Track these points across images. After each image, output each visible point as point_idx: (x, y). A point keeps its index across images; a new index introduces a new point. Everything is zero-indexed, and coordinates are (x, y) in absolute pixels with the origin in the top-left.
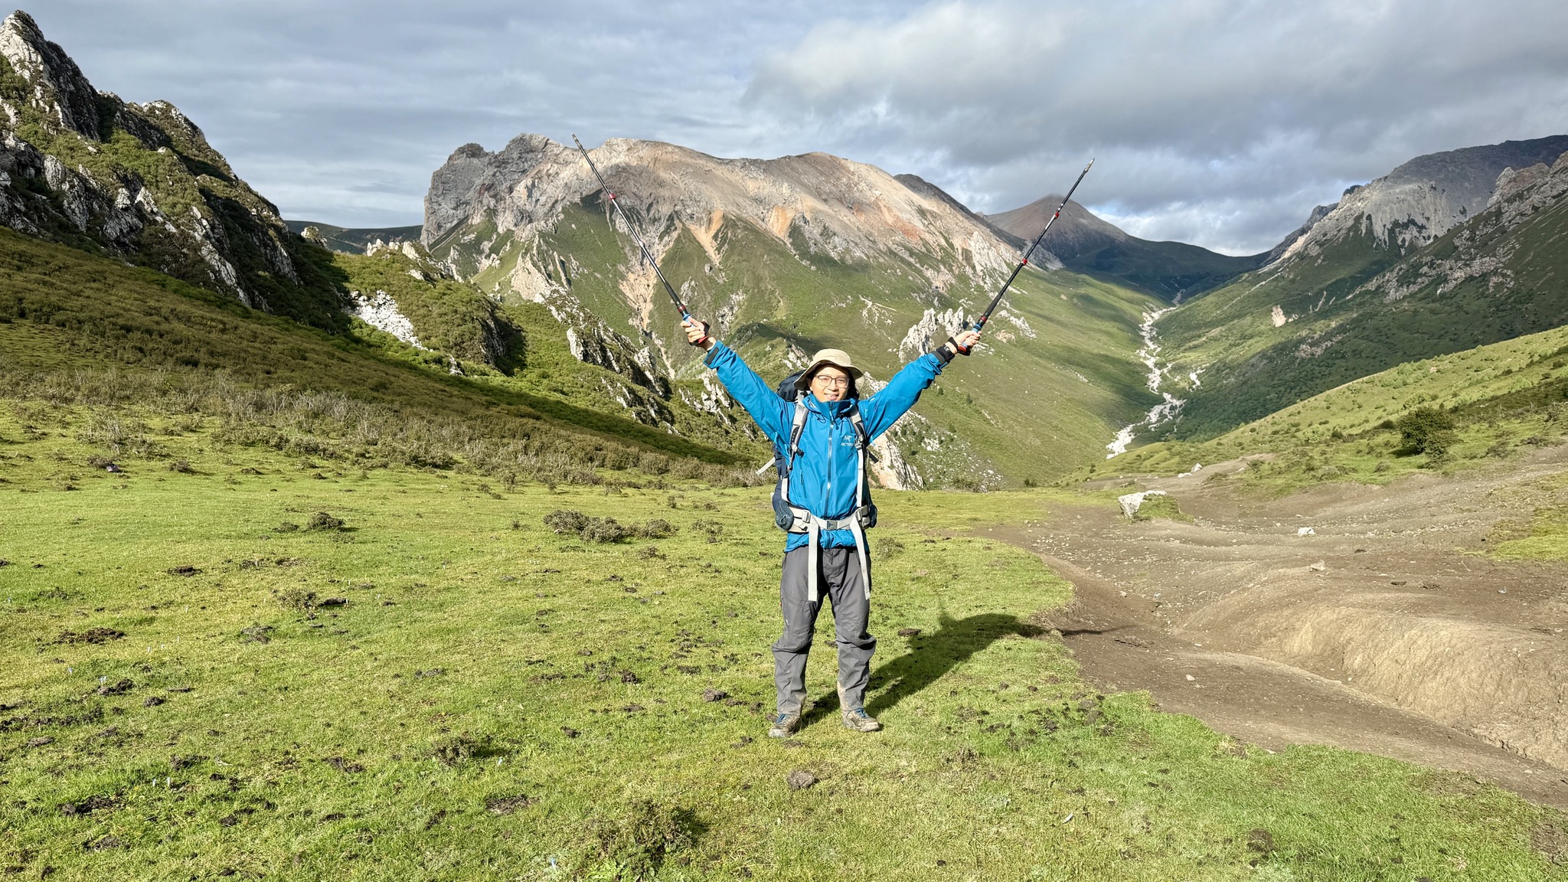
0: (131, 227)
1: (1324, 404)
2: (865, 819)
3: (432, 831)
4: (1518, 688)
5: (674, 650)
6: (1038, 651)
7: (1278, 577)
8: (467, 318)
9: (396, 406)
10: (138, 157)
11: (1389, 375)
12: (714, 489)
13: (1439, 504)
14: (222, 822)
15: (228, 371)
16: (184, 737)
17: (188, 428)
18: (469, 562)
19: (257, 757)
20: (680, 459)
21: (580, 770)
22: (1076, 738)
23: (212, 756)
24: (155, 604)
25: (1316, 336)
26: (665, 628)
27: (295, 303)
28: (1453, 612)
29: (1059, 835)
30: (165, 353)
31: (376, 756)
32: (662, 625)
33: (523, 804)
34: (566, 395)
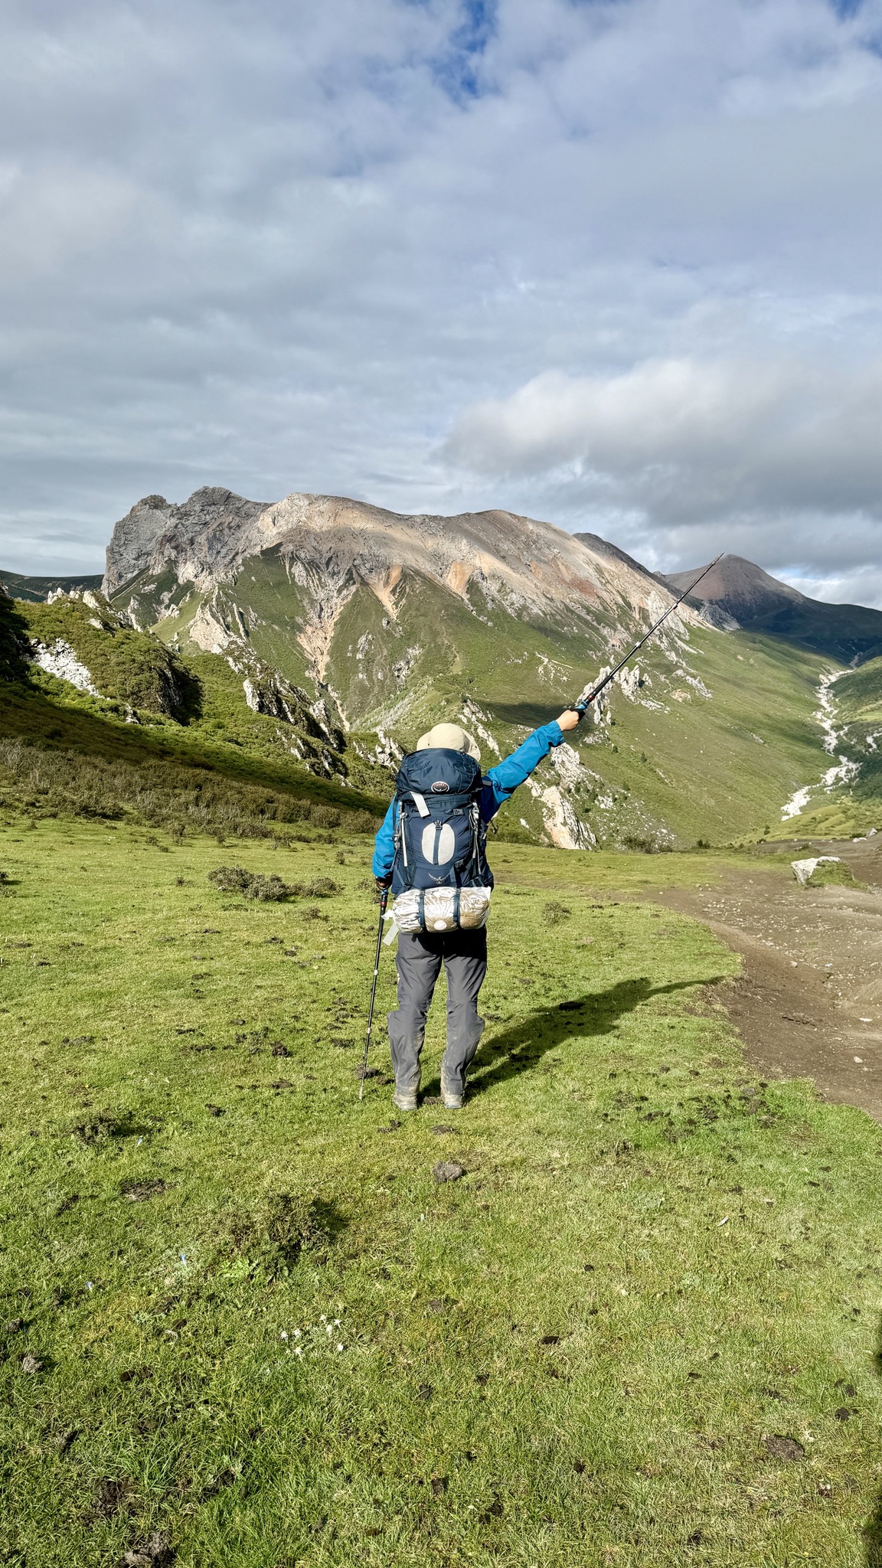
2: (512, 1217)
3: (63, 1219)
5: (328, 1020)
6: (703, 1030)
8: (144, 667)
9: (70, 754)
18: (129, 920)
20: (351, 812)
21: (222, 1153)
22: (736, 1130)
26: (322, 996)
29: (713, 1240)
31: (13, 1131)
32: (319, 991)
33: (159, 1190)
34: (241, 745)
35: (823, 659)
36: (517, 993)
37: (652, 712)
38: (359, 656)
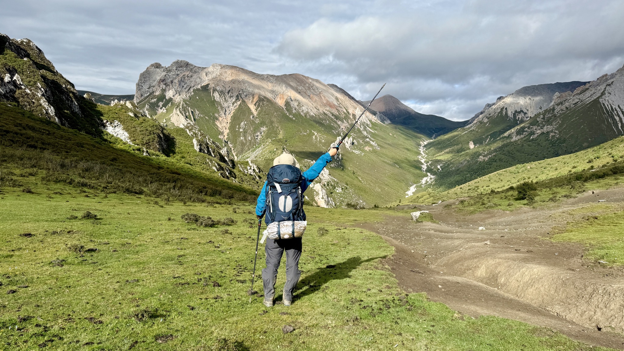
0: (10, 90)
1: (488, 179)
2: (314, 346)
4: (563, 292)
5: (235, 273)
6: (382, 275)
7: (472, 246)
8: (151, 133)
9: (120, 168)
10: (15, 61)
11: (512, 169)
12: (252, 206)
13: (531, 219)
14: (39, 345)
15: (50, 151)
16: (24, 307)
17: (31, 174)
18: (149, 234)
19: (56, 317)
20: (238, 193)
21: (195, 324)
22: (398, 312)
23: (36, 316)
24: (13, 249)
25: (486, 153)
27: (80, 124)
28: (538, 262)
30: (23, 142)
31: (108, 317)
32: (230, 262)
33: (171, 338)
34: (192, 165)
35: (422, 136)
36: (309, 262)
37: (357, 155)
38: (241, 130)
